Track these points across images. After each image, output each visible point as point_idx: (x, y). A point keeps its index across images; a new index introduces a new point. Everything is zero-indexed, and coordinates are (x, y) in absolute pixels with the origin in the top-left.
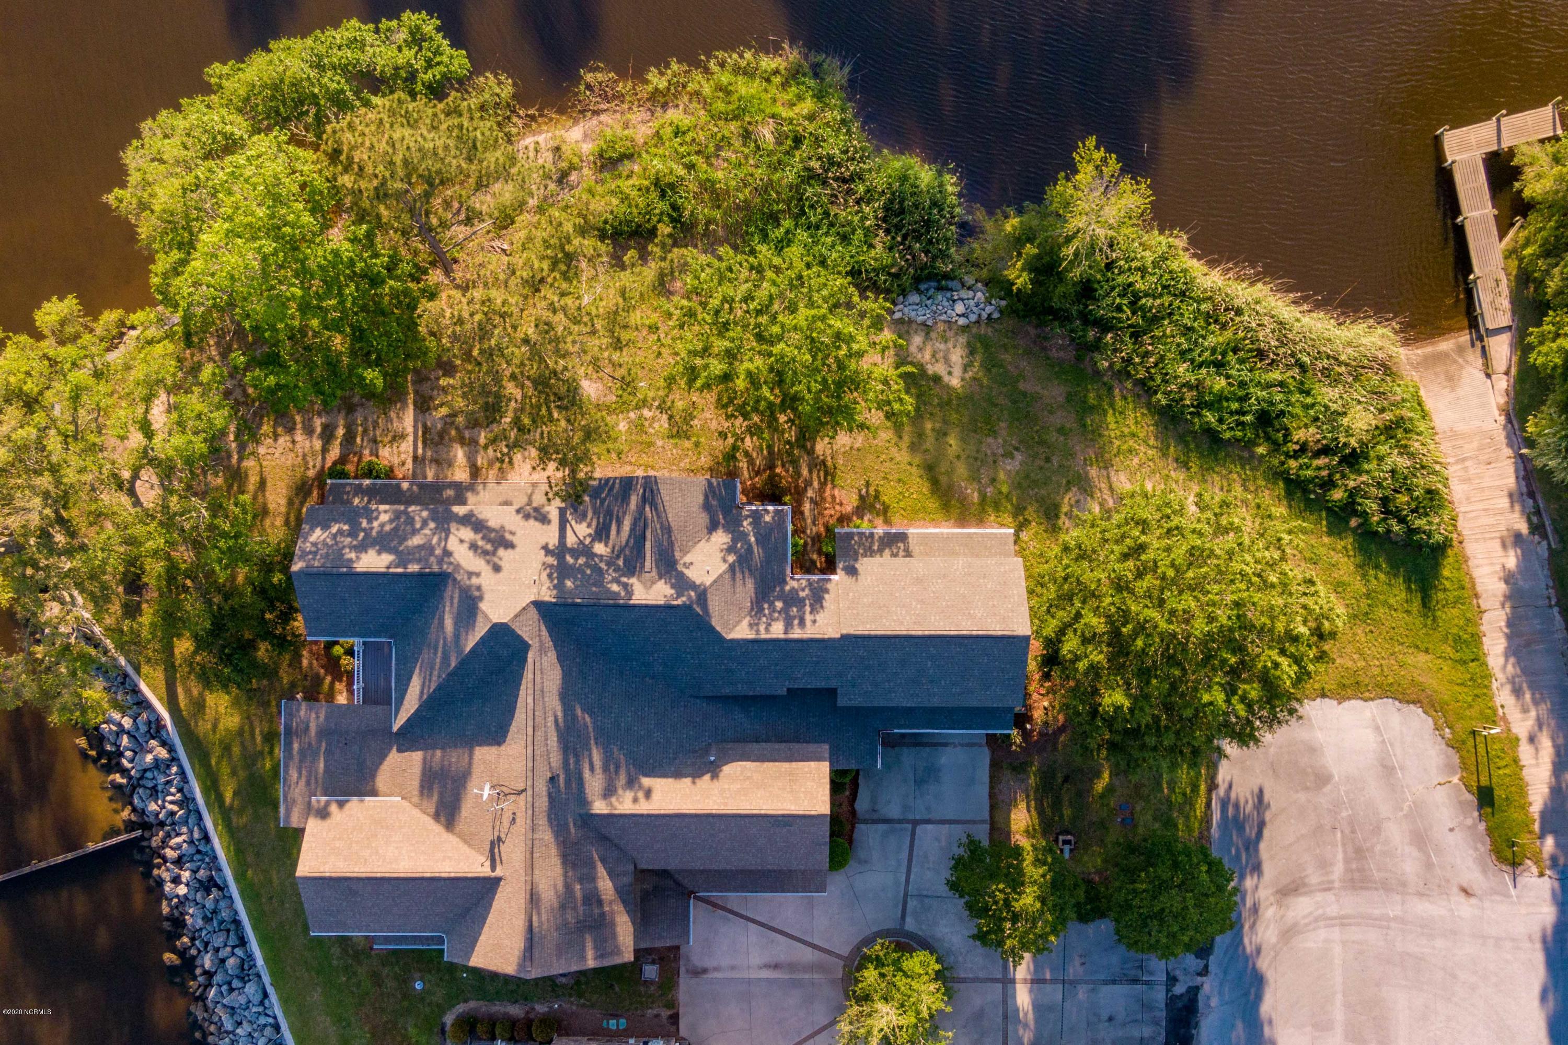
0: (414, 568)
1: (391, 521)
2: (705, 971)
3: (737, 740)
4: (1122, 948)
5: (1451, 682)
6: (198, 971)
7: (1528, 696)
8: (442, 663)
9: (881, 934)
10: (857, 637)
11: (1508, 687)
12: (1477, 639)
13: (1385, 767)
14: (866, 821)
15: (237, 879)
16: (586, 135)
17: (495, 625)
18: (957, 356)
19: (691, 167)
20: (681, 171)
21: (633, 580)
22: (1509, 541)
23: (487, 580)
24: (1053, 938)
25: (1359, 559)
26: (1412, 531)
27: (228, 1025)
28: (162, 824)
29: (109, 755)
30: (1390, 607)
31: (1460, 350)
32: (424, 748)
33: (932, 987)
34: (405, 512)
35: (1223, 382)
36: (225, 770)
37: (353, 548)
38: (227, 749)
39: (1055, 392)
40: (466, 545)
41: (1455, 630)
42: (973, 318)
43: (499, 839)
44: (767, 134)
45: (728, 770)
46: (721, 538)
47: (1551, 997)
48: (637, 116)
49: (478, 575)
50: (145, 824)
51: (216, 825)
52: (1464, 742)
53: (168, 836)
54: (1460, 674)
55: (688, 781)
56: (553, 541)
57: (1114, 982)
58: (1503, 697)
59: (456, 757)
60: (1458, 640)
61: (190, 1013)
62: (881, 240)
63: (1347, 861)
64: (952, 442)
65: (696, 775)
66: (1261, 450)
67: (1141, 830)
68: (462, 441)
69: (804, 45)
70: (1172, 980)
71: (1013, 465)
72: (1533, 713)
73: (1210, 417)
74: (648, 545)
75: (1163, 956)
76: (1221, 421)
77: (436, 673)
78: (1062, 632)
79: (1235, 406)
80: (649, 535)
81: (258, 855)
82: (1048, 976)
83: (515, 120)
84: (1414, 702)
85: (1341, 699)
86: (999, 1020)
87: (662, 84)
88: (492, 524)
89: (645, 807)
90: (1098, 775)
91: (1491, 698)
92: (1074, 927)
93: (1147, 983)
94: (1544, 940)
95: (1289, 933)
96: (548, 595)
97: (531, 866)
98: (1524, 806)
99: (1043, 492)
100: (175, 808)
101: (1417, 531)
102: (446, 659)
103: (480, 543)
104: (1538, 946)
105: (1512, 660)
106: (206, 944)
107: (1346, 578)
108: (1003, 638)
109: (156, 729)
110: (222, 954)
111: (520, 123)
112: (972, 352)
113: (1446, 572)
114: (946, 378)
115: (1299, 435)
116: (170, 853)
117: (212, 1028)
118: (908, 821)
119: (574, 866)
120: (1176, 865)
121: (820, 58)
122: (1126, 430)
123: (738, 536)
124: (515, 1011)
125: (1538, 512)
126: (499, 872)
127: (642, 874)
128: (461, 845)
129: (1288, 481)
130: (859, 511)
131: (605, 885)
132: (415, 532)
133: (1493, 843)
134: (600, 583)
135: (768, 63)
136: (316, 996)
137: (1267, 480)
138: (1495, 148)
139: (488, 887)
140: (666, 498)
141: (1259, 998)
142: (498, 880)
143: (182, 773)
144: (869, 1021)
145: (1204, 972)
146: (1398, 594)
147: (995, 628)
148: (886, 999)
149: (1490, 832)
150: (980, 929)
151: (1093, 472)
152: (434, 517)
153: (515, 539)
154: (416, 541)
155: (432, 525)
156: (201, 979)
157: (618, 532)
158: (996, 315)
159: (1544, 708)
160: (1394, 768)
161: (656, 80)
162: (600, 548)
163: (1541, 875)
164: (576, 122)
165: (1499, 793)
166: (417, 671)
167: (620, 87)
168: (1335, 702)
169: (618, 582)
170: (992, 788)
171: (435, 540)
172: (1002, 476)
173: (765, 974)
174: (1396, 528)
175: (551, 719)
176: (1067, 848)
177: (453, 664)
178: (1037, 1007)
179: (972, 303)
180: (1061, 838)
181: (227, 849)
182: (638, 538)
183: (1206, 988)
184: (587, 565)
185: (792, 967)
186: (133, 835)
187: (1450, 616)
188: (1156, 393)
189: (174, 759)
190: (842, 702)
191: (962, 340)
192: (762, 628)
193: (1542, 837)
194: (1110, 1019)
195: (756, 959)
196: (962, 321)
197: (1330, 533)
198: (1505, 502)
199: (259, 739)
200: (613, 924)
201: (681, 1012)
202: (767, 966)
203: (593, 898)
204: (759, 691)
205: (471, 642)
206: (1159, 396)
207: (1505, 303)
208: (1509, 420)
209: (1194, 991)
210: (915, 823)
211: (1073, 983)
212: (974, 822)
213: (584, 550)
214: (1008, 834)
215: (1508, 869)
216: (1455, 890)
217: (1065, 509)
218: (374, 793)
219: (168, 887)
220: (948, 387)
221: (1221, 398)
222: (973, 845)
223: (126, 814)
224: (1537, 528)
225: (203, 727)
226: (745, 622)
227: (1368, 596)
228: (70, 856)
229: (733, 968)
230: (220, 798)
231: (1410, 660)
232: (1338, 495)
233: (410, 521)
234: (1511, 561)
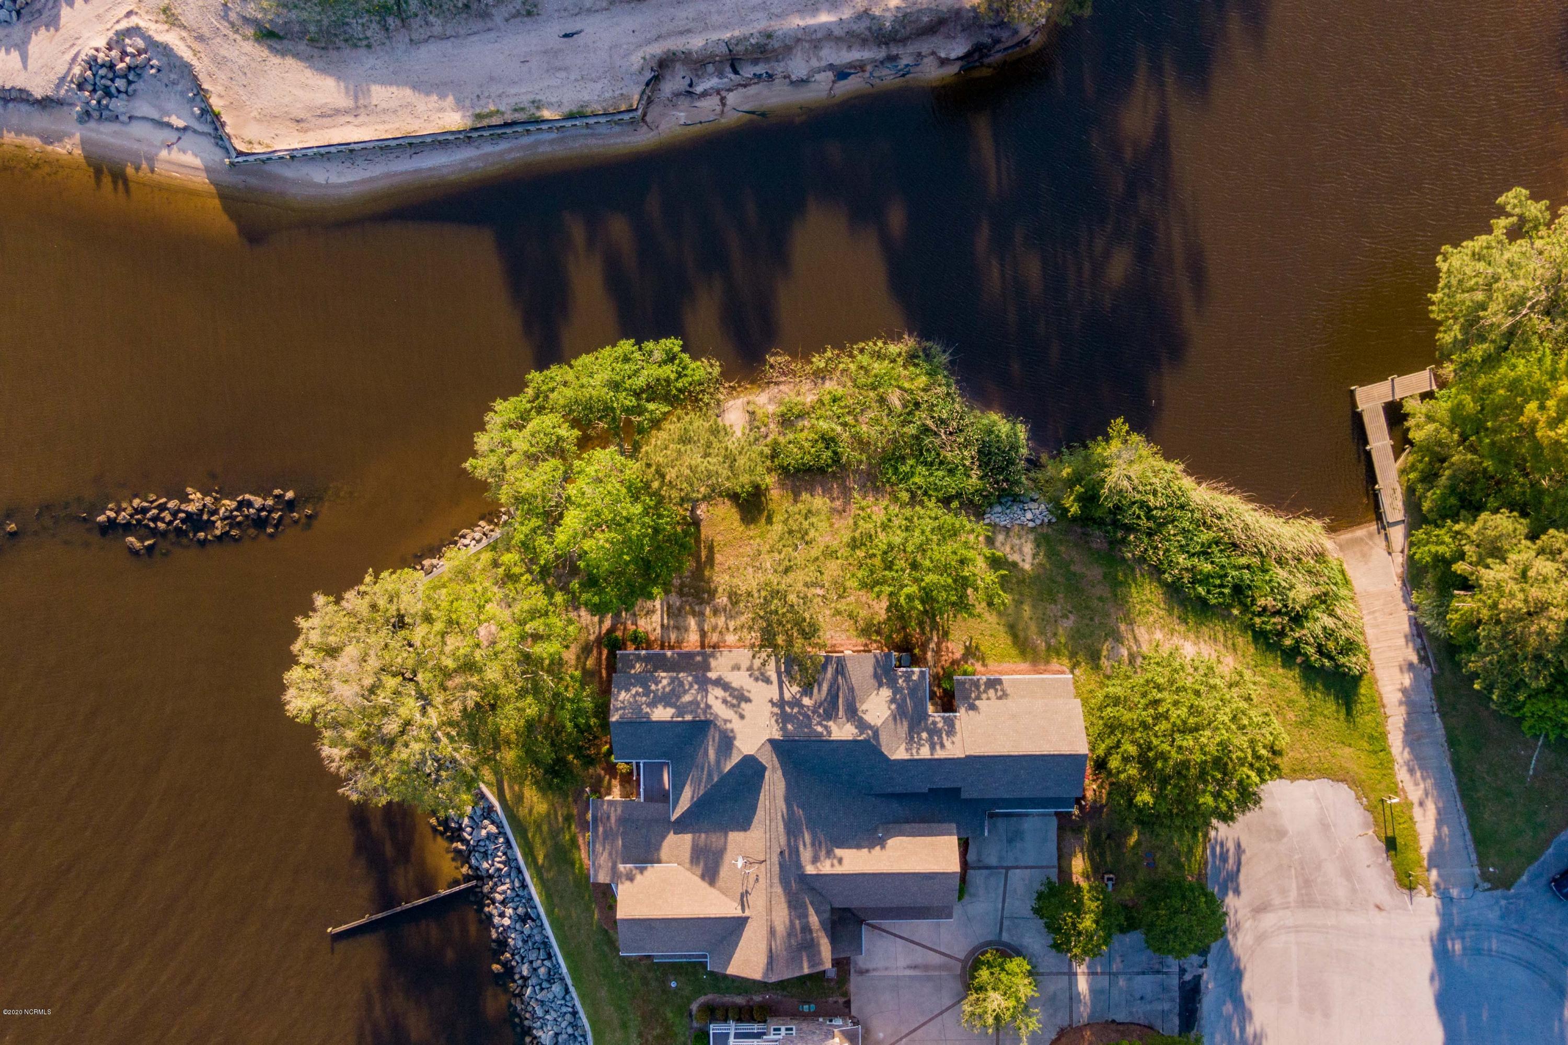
0: (688, 718)
1: (669, 684)
2: (867, 971)
3: (895, 822)
4: (1149, 952)
5: (1366, 766)
6: (517, 977)
7: (1418, 774)
8: (707, 779)
9: (989, 944)
10: (975, 757)
11: (1405, 768)
12: (1384, 736)
13: (1323, 825)
14: (974, 868)
15: (548, 915)
16: (770, 400)
17: (746, 756)
18: (1028, 548)
19: (844, 425)
20: (839, 429)
21: (831, 723)
22: (1405, 668)
23: (736, 725)
24: (1104, 947)
25: (1303, 684)
26: (1337, 666)
27: (539, 1012)
28: (491, 877)
29: (453, 830)
30: (1325, 716)
31: (1371, 536)
32: (693, 832)
33: (1026, 981)
34: (677, 678)
35: (1210, 567)
36: (538, 841)
37: (648, 705)
38: (539, 827)
39: (1095, 572)
40: (720, 701)
41: (1369, 731)
42: (1038, 522)
43: (747, 892)
44: (895, 400)
45: (891, 842)
46: (886, 693)
47: (1437, 978)
48: (807, 385)
49: (730, 721)
50: (479, 876)
51: (532, 878)
52: (1376, 807)
53: (496, 884)
54: (1373, 761)
55: (865, 850)
56: (776, 697)
57: (1144, 973)
58: (1402, 775)
59: (715, 839)
60: (1371, 737)
61: (510, 1005)
62: (975, 473)
63: (1299, 889)
64: (1026, 608)
65: (871, 847)
66: (1235, 612)
67: (1160, 870)
68: (694, 614)
69: (918, 336)
70: (1183, 971)
71: (1069, 623)
72: (1422, 786)
73: (1201, 590)
74: (840, 701)
75: (1177, 957)
76: (1209, 592)
77: (703, 784)
78: (1108, 753)
79: (1218, 582)
80: (841, 695)
81: (562, 897)
82: (1099, 970)
83: (721, 389)
84: (1342, 781)
85: (1293, 780)
86: (1067, 1001)
87: (822, 365)
88: (734, 685)
89: (838, 870)
90: (1130, 834)
91: (1394, 775)
92: (1117, 938)
93: (1166, 973)
94: (1432, 940)
95: (1261, 938)
96: (777, 735)
97: (770, 910)
98: (1417, 850)
99: (1089, 641)
100: (501, 866)
101: (1343, 665)
102: (710, 775)
103: (729, 699)
104: (1428, 943)
105: (1407, 750)
106: (523, 958)
107: (1295, 697)
108: (1070, 755)
109: (489, 812)
110: (535, 965)
111: (725, 392)
112: (1038, 546)
113: (1363, 691)
114: (1021, 564)
115: (1261, 602)
116: (499, 897)
117: (528, 1015)
118: (1002, 867)
119: (795, 908)
120: (1184, 897)
121: (928, 344)
122: (1144, 598)
123: (896, 690)
124: (740, 1000)
125: (1424, 648)
126: (747, 913)
127: (833, 910)
128: (721, 895)
129: (1254, 631)
130: (965, 657)
131: (814, 920)
132: (685, 692)
133: (1397, 874)
134: (809, 726)
135: (893, 349)
136: (603, 993)
137: (1241, 630)
138: (1391, 399)
139: (741, 923)
140: (850, 669)
141: (1240, 980)
142: (747, 918)
143: (507, 841)
144: (986, 1004)
145: (1204, 965)
146: (1330, 707)
147: (1066, 750)
148: (994, 989)
149: (1394, 867)
150: (1055, 942)
151: (1123, 627)
152: (697, 680)
153: (751, 696)
154: (687, 698)
155: (696, 687)
156: (520, 982)
157: (819, 690)
158: (1054, 520)
159: (1429, 782)
160: (1329, 826)
161: (818, 362)
162: (806, 701)
163: (1429, 895)
164: (763, 391)
165: (1399, 841)
166: (689, 782)
167: (793, 366)
168: (1288, 782)
169: (821, 725)
170: (1059, 844)
171: (699, 698)
172: (1061, 631)
173: (909, 972)
174: (1327, 664)
175: (779, 814)
176: (1110, 883)
177: (716, 780)
178: (1092, 990)
179: (1037, 512)
180: (1106, 876)
181: (540, 894)
182: (833, 697)
183: (1205, 977)
184: (799, 712)
185: (926, 967)
186: (470, 884)
187: (1365, 721)
188: (1164, 572)
189: (502, 833)
190: (964, 795)
191: (1031, 537)
192: (914, 751)
193: (1428, 870)
194: (1142, 998)
195: (902, 962)
196: (1031, 524)
197: (1283, 666)
198: (1402, 641)
199: (560, 819)
200: (818, 945)
201: (852, 998)
202: (910, 967)
203: (806, 929)
204: (910, 790)
205: (728, 767)
206: (1166, 575)
207: (1399, 504)
208: (1404, 584)
209: (1198, 978)
210: (1008, 868)
211: (1116, 974)
212: (1048, 867)
213: (796, 703)
214: (1070, 875)
215: (1407, 892)
216: (1372, 907)
217: (1105, 653)
218: (659, 861)
219: (496, 920)
220: (1022, 570)
221: (1209, 576)
222: (1049, 883)
223: (465, 870)
224: (1423, 659)
225: (522, 812)
226: (903, 747)
227: (1310, 709)
228: (427, 899)
229: (886, 969)
230: (535, 860)
231: (1339, 752)
232: (1288, 642)
233: (681, 684)
234: (1407, 680)
